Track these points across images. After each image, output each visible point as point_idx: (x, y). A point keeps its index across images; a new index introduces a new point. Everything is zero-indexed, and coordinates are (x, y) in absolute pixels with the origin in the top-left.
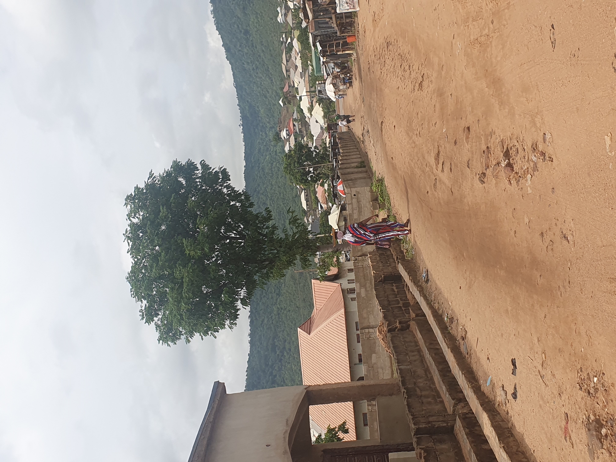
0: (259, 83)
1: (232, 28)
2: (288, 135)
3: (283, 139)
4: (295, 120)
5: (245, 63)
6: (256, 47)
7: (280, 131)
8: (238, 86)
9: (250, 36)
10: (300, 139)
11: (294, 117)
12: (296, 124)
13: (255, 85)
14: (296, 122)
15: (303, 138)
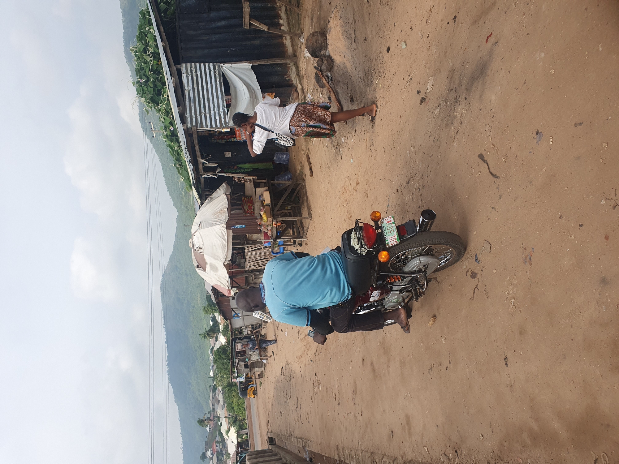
2: (212, 454)
3: (208, 457)
7: (206, 451)
10: (221, 456)
11: (216, 440)
14: (218, 443)
15: (223, 456)
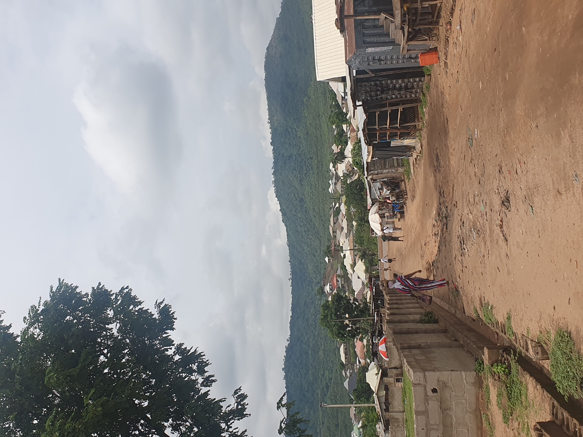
0: (309, 243)
1: (289, 197)
2: (331, 290)
3: (327, 293)
4: (339, 276)
5: (298, 226)
6: (309, 213)
7: (325, 286)
8: (291, 244)
9: (304, 203)
11: (338, 274)
12: (339, 280)
13: (305, 245)
14: (339, 278)
15: (345, 293)
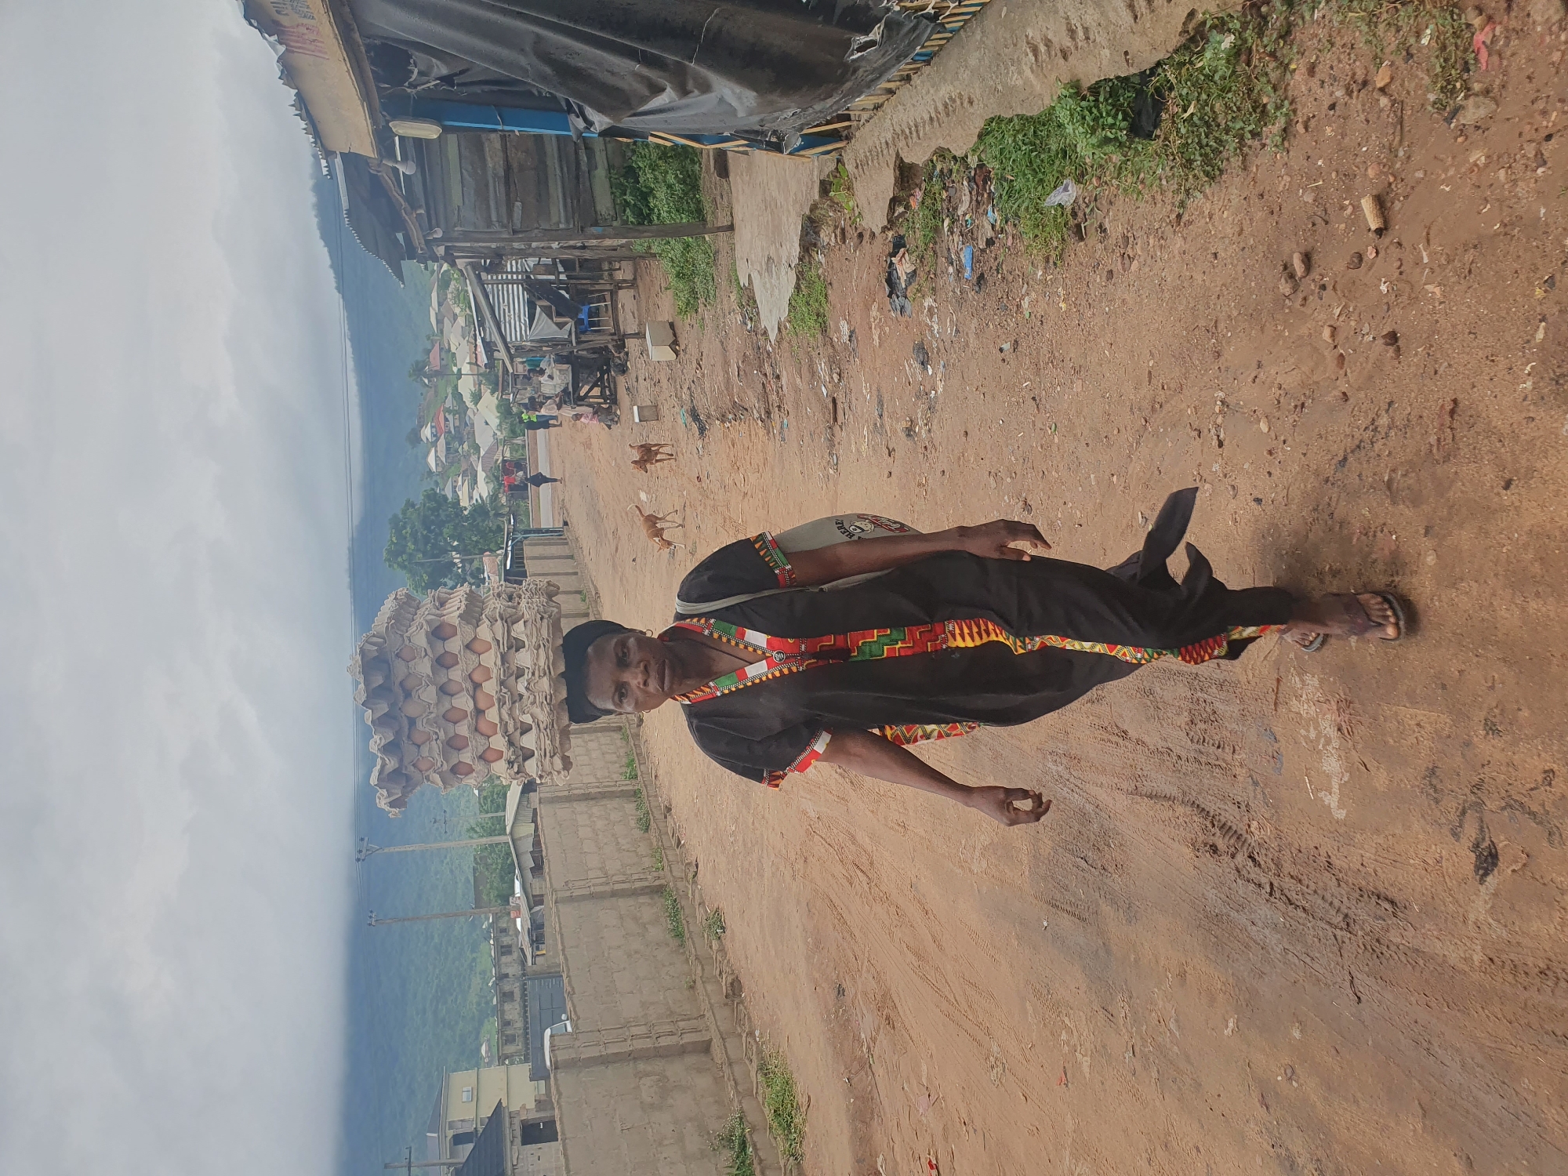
2: (435, 436)
3: (425, 440)
4: (448, 411)
7: (421, 427)
10: (457, 444)
11: (447, 406)
12: (450, 417)
14: (449, 414)
15: (461, 443)
